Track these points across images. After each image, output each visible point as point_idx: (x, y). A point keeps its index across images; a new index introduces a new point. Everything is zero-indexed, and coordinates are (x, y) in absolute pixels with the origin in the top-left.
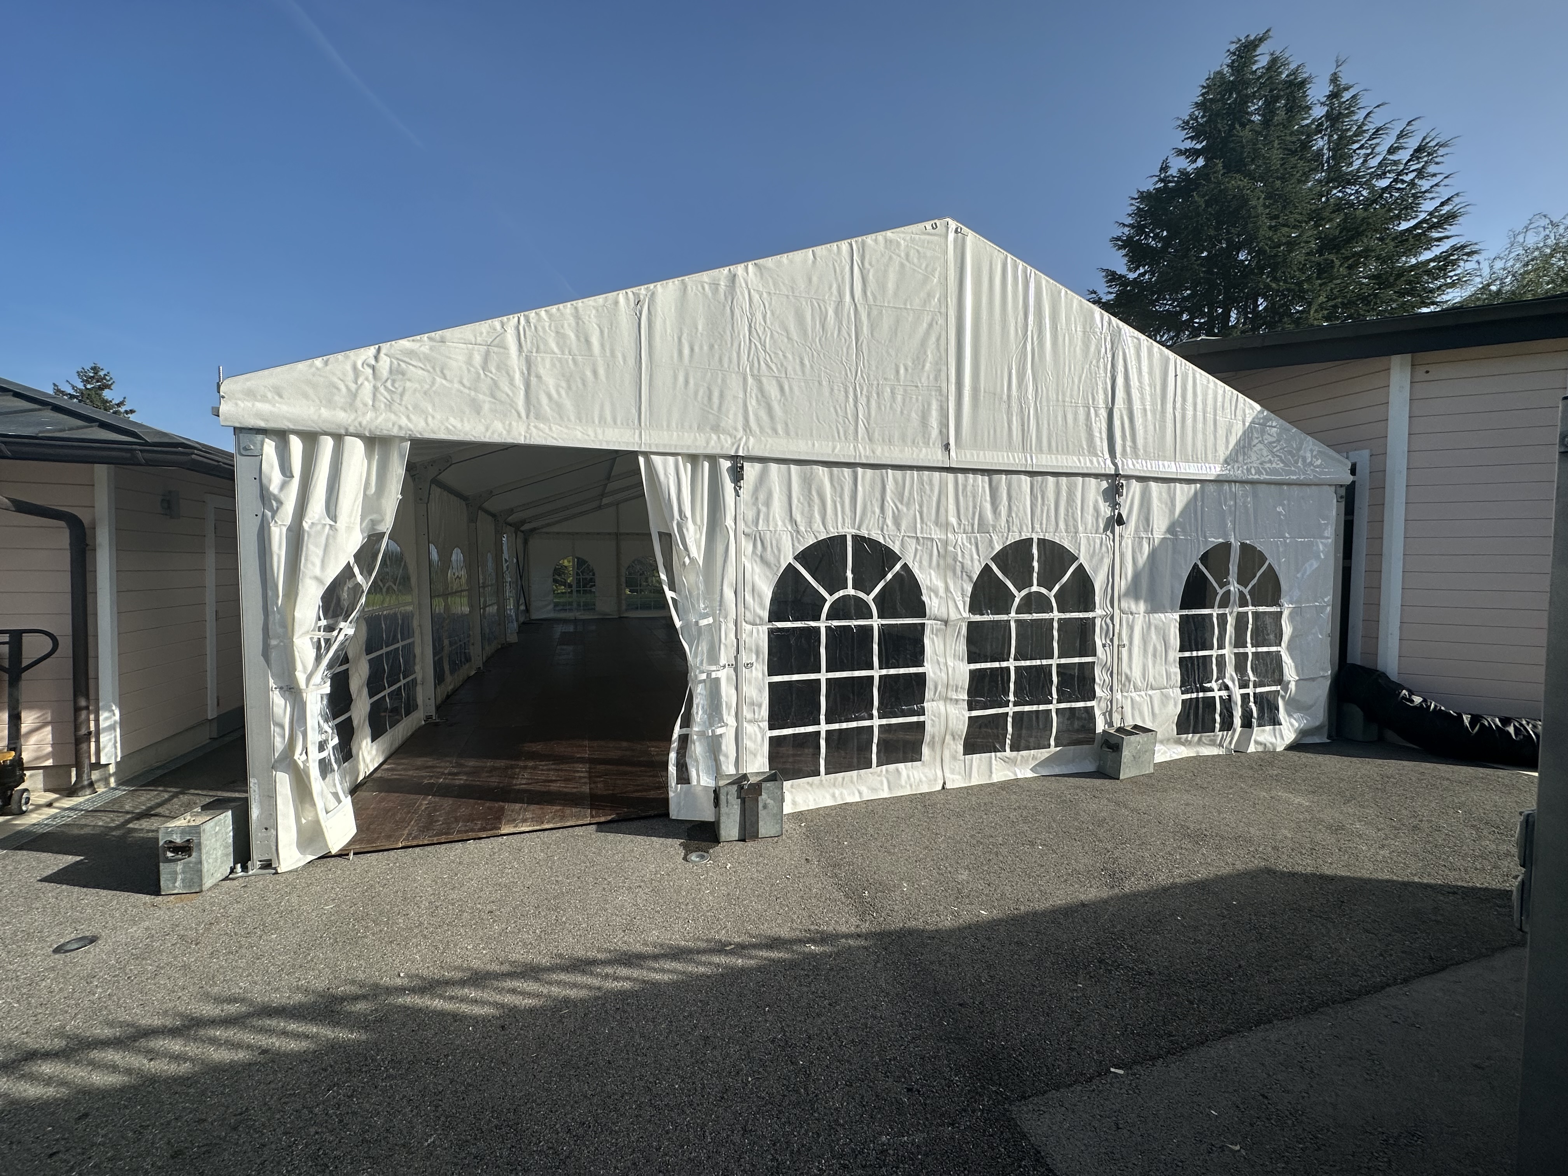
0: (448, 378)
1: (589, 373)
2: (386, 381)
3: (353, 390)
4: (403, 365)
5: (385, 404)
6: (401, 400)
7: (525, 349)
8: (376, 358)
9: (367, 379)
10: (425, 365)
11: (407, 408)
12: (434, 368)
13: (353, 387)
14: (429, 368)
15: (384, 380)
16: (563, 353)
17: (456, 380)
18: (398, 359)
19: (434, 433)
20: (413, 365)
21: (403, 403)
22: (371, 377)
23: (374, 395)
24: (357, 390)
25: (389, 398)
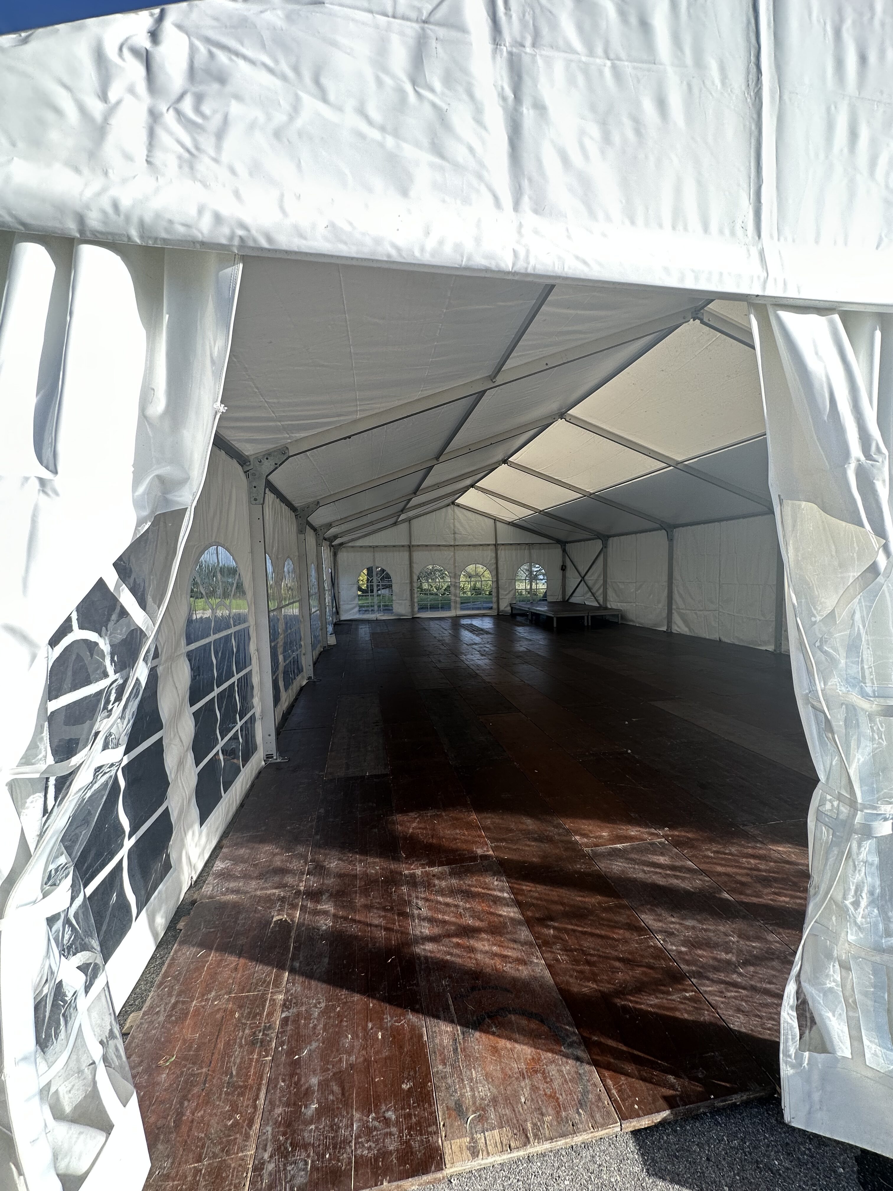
0: (332, 97)
1: (648, 106)
2: (181, 98)
3: (98, 116)
4: (222, 57)
5: (180, 157)
6: (218, 147)
7: (507, 37)
8: (154, 35)
9: (131, 90)
10: (276, 61)
11: (233, 171)
12: (296, 69)
13: (96, 108)
14: (284, 67)
15: (174, 96)
16: (591, 53)
17: (350, 104)
18: (208, 41)
19: (302, 236)
20: (245, 58)
21: (225, 158)
22: (141, 87)
23: (151, 134)
24: (106, 118)
25: (188, 143)
